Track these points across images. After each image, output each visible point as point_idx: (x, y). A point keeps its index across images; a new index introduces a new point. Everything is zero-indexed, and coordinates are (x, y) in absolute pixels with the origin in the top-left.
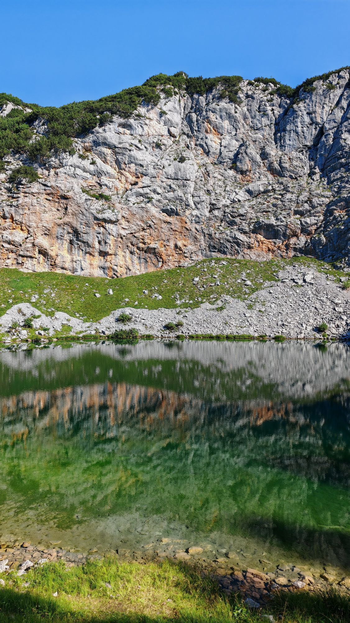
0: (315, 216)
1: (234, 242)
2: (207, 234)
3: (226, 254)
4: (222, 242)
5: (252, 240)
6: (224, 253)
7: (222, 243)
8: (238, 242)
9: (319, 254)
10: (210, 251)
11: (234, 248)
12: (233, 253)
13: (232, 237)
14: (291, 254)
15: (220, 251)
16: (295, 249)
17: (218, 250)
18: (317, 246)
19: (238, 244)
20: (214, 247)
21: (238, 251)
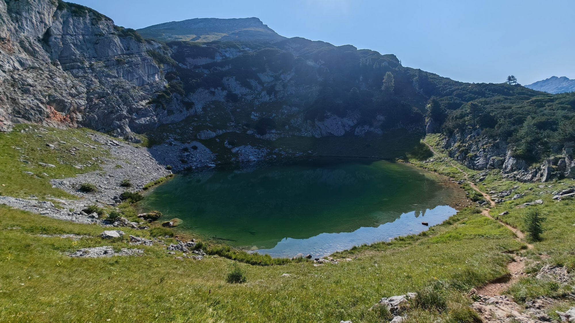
0: (82, 100)
1: (38, 110)
4: (27, 108)
5: (48, 110)
6: (29, 119)
9: (94, 126)
10: (15, 116)
11: (37, 116)
12: (36, 120)
13: (35, 105)
15: (24, 117)
17: (23, 115)
18: (92, 121)
19: (41, 112)
20: (19, 113)
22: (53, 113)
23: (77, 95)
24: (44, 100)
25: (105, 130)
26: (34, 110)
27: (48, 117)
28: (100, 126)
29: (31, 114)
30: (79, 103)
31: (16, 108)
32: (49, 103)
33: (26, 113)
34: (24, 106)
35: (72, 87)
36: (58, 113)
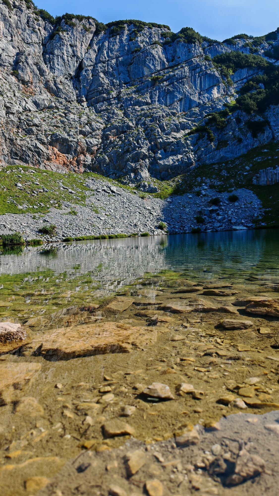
0: (96, 138)
1: (36, 151)
2: (8, 138)
3: (28, 163)
4: (24, 149)
5: (50, 152)
6: (26, 162)
7: (25, 151)
8: (39, 152)
9: (104, 171)
10: (12, 158)
11: (35, 158)
12: (34, 162)
13: (33, 146)
14: (82, 169)
15: (21, 159)
16: (85, 166)
17: (20, 157)
18: (102, 164)
19: (39, 154)
20: (16, 154)
21: (39, 161)
22: (55, 154)
23: (91, 133)
24: (46, 141)
25: (116, 175)
26: (32, 151)
27: (49, 159)
28: (111, 170)
29: (29, 156)
30: (90, 142)
31: (14, 149)
32: (51, 144)
33: (23, 155)
34: (21, 147)
35: (87, 124)
36: (61, 155)
